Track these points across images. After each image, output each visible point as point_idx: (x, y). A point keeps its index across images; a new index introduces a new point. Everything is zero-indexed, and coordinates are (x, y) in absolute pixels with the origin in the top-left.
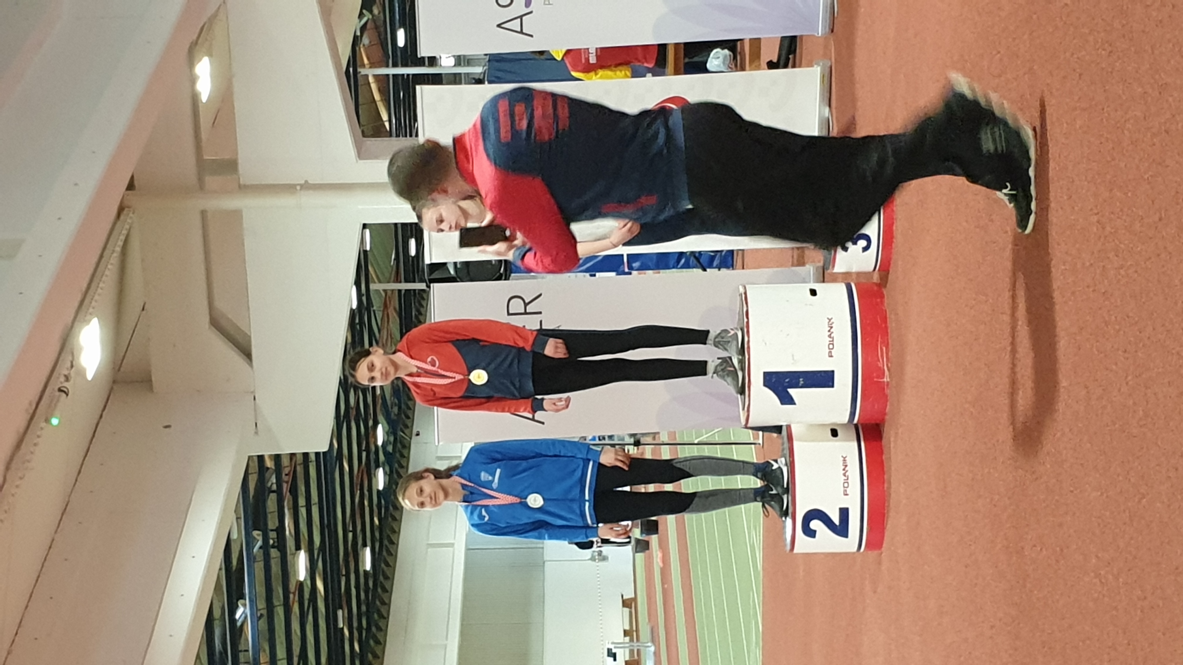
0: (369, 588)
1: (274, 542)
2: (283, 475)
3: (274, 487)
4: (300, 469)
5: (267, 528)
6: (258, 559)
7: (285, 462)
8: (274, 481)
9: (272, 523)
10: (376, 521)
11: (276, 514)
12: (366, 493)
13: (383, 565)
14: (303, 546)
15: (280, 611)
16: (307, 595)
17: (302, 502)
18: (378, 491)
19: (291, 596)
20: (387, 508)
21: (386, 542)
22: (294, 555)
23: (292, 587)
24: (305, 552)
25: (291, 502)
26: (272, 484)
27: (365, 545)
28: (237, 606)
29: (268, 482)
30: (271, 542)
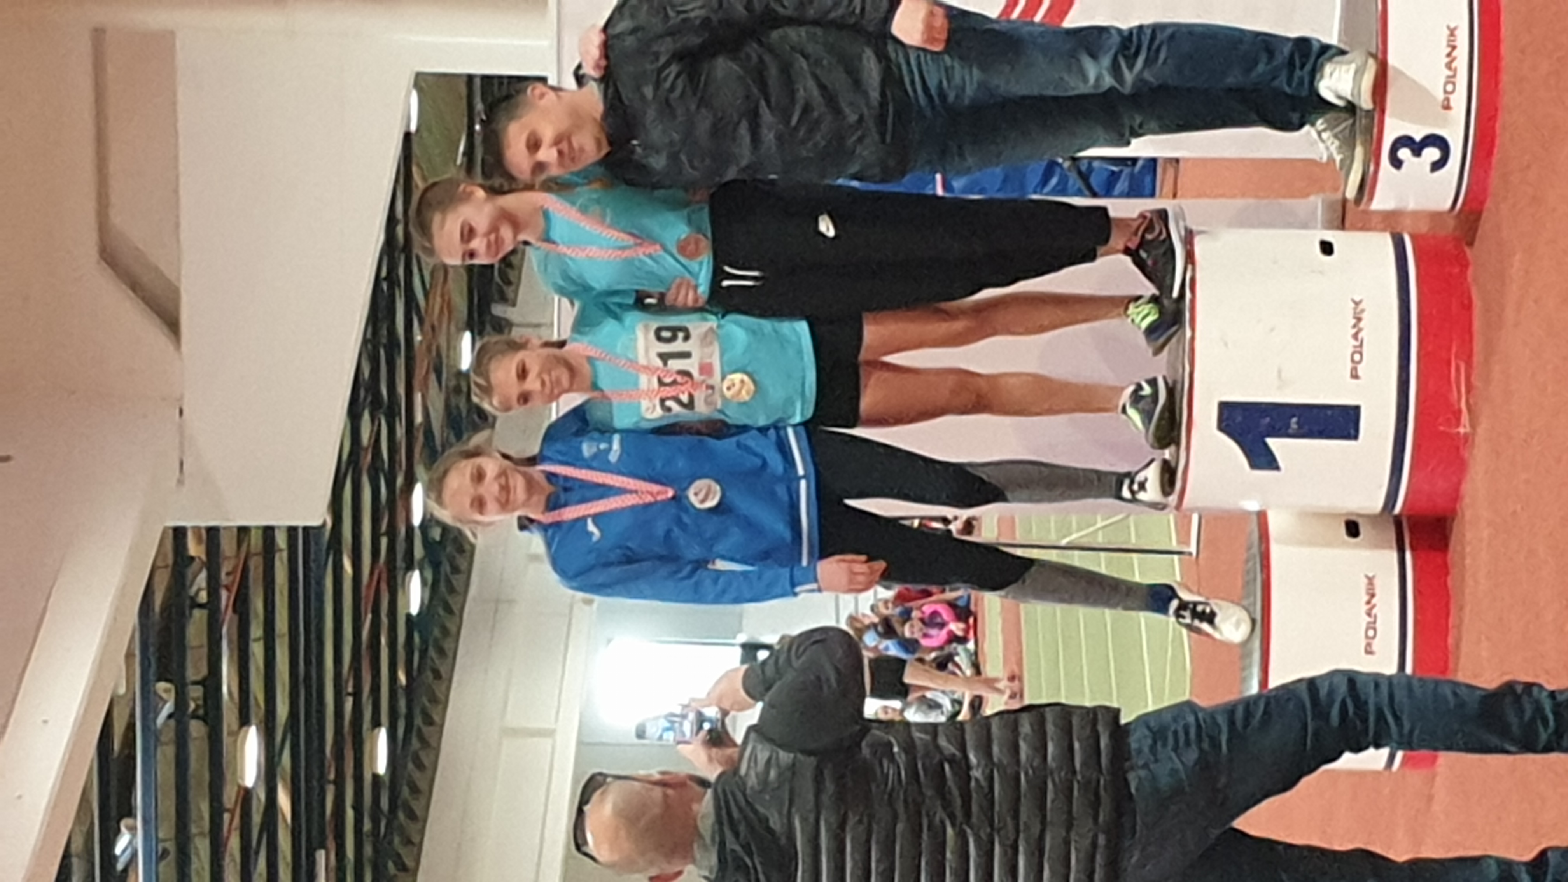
0: (381, 811)
1: (198, 707)
2: (223, 575)
3: (203, 597)
4: (256, 565)
5: (183, 677)
6: (163, 739)
7: (228, 546)
8: (204, 584)
9: (195, 669)
10: (402, 678)
11: (205, 650)
12: (385, 620)
13: (410, 766)
14: (253, 719)
15: (202, 847)
16: (257, 818)
17: (256, 631)
18: (409, 616)
19: (226, 816)
20: (424, 652)
21: (418, 721)
22: (234, 734)
23: (230, 797)
24: (258, 729)
25: (235, 630)
26: (199, 590)
27: (376, 724)
28: (118, 832)
29: (191, 585)
30: (192, 706)
